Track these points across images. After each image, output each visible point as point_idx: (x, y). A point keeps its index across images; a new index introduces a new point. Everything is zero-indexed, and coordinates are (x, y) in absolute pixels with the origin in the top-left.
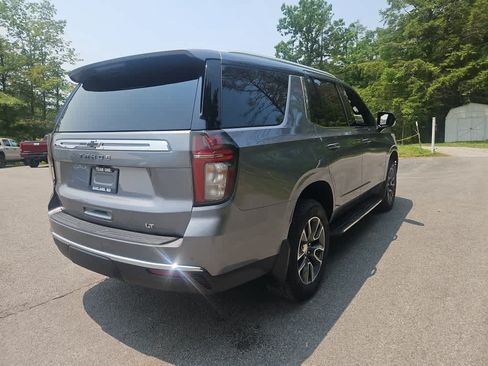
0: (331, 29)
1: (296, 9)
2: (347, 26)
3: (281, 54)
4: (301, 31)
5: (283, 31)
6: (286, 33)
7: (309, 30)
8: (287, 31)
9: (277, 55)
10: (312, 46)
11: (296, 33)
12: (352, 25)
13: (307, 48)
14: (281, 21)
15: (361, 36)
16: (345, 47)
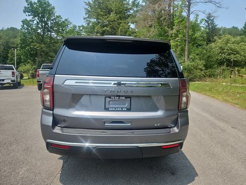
0: (55, 19)
1: (35, 3)
2: (63, 20)
3: (25, 26)
4: (39, 16)
5: (27, 14)
6: (29, 15)
7: (43, 17)
8: (30, 14)
9: (23, 26)
10: (45, 25)
11: (35, 16)
12: (66, 20)
13: (42, 26)
14: (25, 8)
15: (70, 26)
16: (63, 30)
